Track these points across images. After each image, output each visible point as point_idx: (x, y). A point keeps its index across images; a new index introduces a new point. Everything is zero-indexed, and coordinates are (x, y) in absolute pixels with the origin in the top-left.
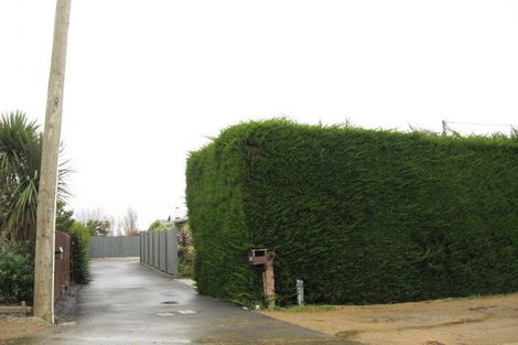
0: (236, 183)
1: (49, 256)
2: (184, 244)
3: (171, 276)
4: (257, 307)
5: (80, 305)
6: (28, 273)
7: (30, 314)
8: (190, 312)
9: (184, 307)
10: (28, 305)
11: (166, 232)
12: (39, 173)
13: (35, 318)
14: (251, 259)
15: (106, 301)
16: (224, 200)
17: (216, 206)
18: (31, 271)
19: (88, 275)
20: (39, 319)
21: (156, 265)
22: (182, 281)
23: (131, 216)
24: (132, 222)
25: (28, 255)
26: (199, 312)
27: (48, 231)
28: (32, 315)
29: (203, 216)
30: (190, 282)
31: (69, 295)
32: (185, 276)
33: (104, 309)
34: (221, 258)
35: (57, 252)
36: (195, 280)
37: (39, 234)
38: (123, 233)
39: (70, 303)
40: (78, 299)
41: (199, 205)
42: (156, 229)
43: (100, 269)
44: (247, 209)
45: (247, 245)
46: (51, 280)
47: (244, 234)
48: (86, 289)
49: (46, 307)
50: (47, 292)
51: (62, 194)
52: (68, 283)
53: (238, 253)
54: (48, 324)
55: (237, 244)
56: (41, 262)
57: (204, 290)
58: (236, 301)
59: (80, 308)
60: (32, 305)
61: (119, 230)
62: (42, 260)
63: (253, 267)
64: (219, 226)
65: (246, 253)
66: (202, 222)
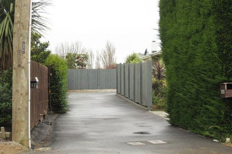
0: (209, 14)
1: (25, 85)
2: (159, 77)
3: (145, 108)
4: (228, 139)
5: (57, 132)
6: (6, 101)
7: (9, 139)
8: (161, 142)
9: (155, 138)
10: (6, 130)
11: (141, 65)
12: (14, 6)
13: (13, 143)
14: (223, 92)
15: (81, 130)
16: (197, 31)
17: (189, 38)
18: (9, 100)
19: (65, 105)
20: (17, 143)
21: (132, 97)
22: (155, 113)
23: (109, 49)
24: (110, 56)
25: (7, 84)
26: (169, 143)
27: (24, 61)
28: (11, 140)
29: (176, 49)
30: (163, 114)
31: (47, 123)
32: (159, 108)
33: (79, 137)
34: (193, 91)
35: (33, 82)
36: (168, 112)
37: (15, 64)
38: (102, 66)
39: (47, 130)
40: (55, 127)
41: (172, 37)
42: (132, 62)
43: (78, 99)
44: (220, 41)
45: (219, 78)
46: (27, 108)
47: (216, 67)
48: (64, 118)
49: (23, 133)
50: (23, 119)
51: (38, 26)
52: (46, 112)
53: (209, 85)
54: (25, 148)
55: (209, 77)
56: (17, 91)
57: (176, 122)
58: (207, 133)
59: (56, 135)
60: (10, 131)
61: (97, 63)
62: (19, 89)
63: (224, 100)
64: (191, 58)
65: (218, 86)
66: (175, 54)
